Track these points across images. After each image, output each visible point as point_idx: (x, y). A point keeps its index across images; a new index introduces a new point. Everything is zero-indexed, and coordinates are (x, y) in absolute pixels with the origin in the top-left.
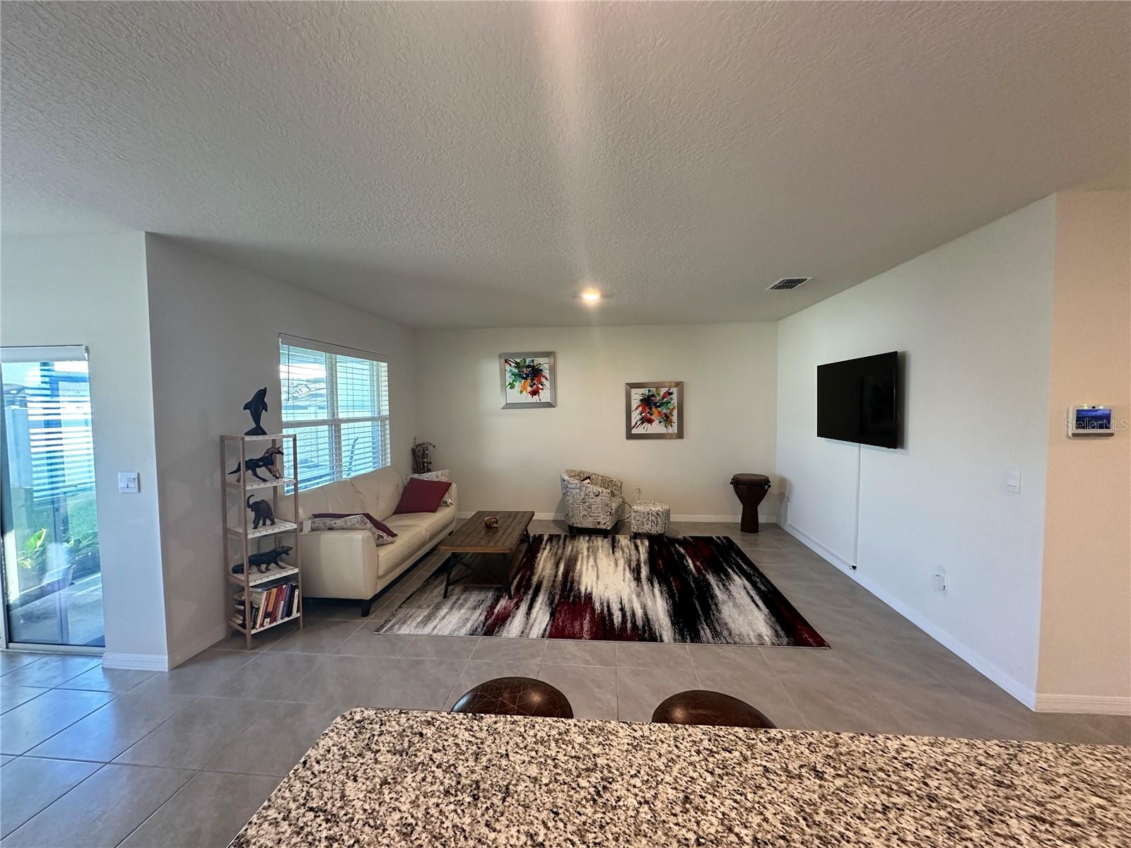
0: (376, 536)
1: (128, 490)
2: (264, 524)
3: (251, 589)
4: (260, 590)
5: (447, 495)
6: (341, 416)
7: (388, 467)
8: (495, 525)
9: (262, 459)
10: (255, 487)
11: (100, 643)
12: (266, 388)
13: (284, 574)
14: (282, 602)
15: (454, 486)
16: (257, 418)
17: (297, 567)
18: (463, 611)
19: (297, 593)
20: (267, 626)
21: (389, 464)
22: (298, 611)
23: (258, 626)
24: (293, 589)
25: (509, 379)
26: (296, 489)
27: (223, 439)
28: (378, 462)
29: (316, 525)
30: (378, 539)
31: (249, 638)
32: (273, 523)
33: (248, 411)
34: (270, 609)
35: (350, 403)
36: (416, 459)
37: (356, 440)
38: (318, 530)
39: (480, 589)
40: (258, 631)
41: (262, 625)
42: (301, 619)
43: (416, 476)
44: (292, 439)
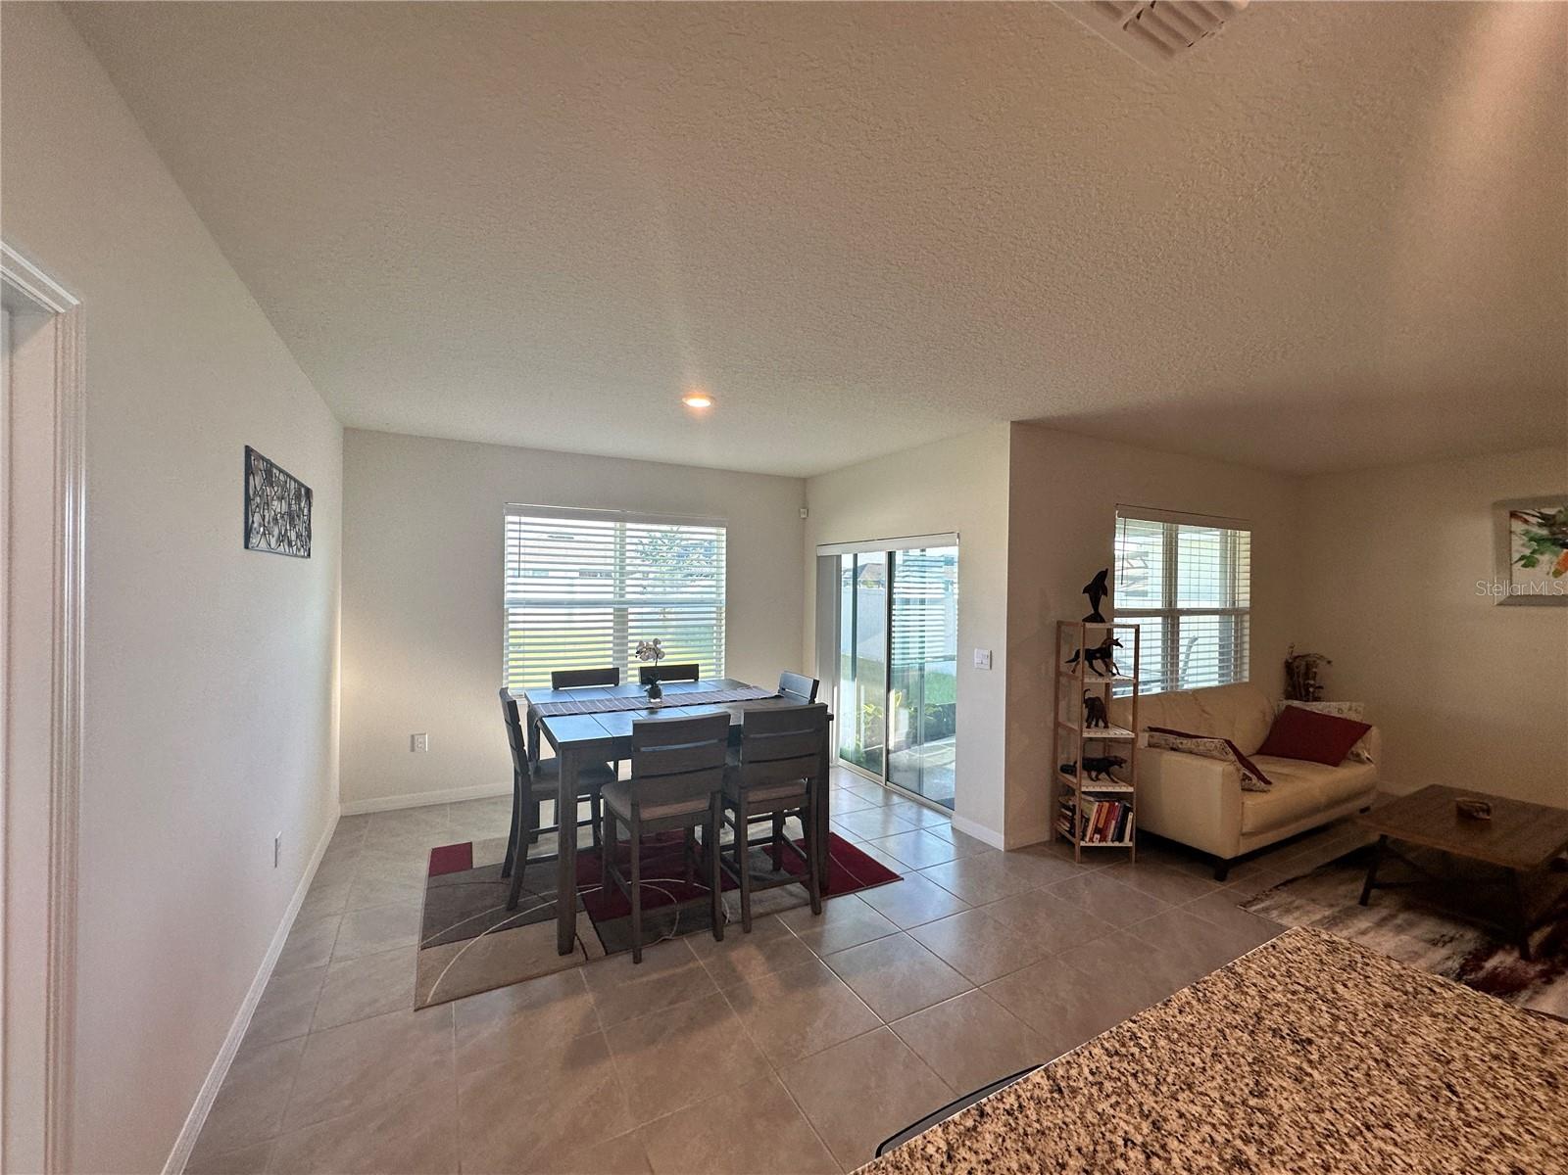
0: (1241, 774)
1: (982, 666)
2: (1097, 725)
3: (1083, 796)
4: (1092, 799)
5: (1360, 744)
6: (1181, 605)
7: (1246, 683)
8: (1482, 815)
9: (1098, 650)
10: (1093, 680)
11: (949, 804)
12: (1107, 570)
13: (1117, 789)
14: (1114, 822)
15: (1374, 731)
16: (1095, 603)
17: (1131, 786)
18: (1404, 937)
19: (1130, 816)
20: (1096, 844)
21: (1247, 680)
22: (1131, 840)
23: (1087, 839)
24: (1126, 811)
25: (1519, 547)
26: (1135, 691)
27: (1060, 624)
28: (1228, 675)
29: (1155, 741)
30: (1244, 780)
31: (1077, 848)
32: (1106, 727)
33: (1087, 595)
34: (1100, 826)
35: (1194, 589)
36: (1291, 678)
37: (1196, 639)
38: (1158, 747)
39: (1444, 917)
40: (1087, 845)
41: (1091, 840)
42: (1134, 849)
43: (1296, 703)
44: (1134, 630)
